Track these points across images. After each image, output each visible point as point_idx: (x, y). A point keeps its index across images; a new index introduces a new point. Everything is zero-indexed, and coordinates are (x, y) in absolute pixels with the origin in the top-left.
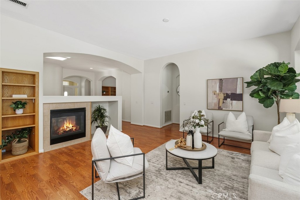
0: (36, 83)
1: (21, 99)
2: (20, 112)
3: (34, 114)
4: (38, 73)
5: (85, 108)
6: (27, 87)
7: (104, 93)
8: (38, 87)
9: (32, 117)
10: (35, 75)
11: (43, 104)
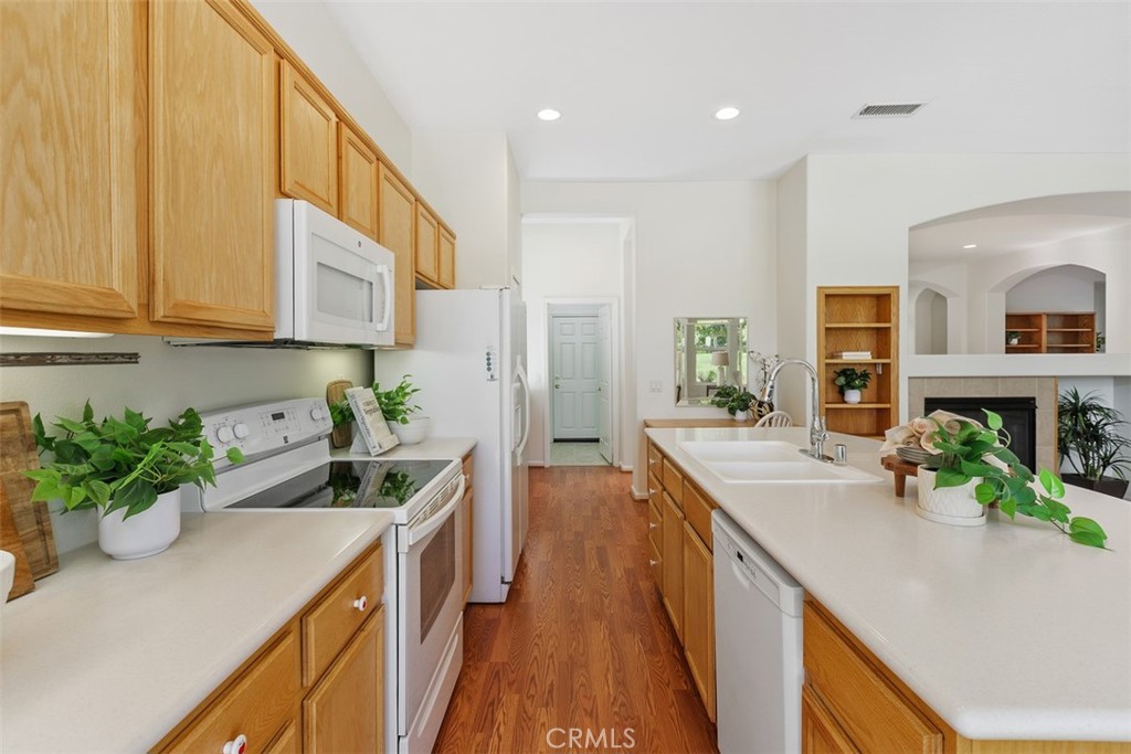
0: (893, 318)
1: (855, 364)
2: (853, 397)
3: (887, 406)
4: (897, 288)
5: (1034, 399)
6: (863, 331)
7: (1015, 342)
8: (898, 330)
9: (875, 413)
10: (889, 295)
11: (909, 378)
